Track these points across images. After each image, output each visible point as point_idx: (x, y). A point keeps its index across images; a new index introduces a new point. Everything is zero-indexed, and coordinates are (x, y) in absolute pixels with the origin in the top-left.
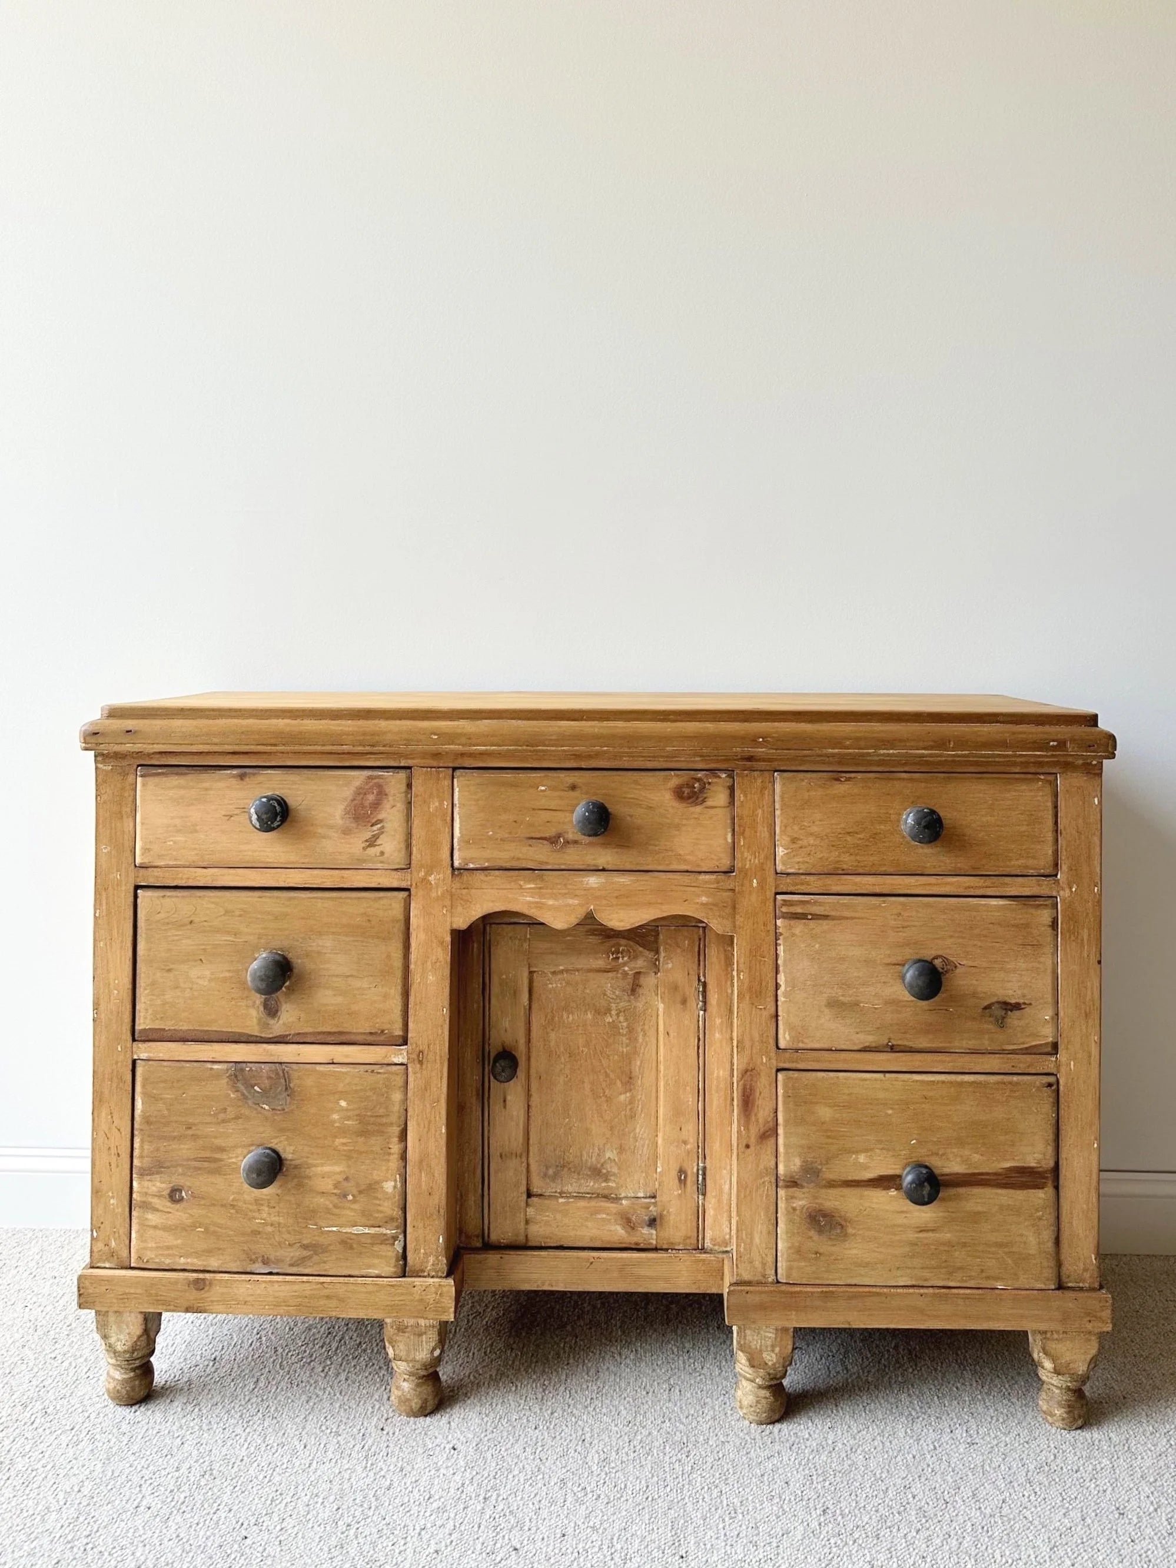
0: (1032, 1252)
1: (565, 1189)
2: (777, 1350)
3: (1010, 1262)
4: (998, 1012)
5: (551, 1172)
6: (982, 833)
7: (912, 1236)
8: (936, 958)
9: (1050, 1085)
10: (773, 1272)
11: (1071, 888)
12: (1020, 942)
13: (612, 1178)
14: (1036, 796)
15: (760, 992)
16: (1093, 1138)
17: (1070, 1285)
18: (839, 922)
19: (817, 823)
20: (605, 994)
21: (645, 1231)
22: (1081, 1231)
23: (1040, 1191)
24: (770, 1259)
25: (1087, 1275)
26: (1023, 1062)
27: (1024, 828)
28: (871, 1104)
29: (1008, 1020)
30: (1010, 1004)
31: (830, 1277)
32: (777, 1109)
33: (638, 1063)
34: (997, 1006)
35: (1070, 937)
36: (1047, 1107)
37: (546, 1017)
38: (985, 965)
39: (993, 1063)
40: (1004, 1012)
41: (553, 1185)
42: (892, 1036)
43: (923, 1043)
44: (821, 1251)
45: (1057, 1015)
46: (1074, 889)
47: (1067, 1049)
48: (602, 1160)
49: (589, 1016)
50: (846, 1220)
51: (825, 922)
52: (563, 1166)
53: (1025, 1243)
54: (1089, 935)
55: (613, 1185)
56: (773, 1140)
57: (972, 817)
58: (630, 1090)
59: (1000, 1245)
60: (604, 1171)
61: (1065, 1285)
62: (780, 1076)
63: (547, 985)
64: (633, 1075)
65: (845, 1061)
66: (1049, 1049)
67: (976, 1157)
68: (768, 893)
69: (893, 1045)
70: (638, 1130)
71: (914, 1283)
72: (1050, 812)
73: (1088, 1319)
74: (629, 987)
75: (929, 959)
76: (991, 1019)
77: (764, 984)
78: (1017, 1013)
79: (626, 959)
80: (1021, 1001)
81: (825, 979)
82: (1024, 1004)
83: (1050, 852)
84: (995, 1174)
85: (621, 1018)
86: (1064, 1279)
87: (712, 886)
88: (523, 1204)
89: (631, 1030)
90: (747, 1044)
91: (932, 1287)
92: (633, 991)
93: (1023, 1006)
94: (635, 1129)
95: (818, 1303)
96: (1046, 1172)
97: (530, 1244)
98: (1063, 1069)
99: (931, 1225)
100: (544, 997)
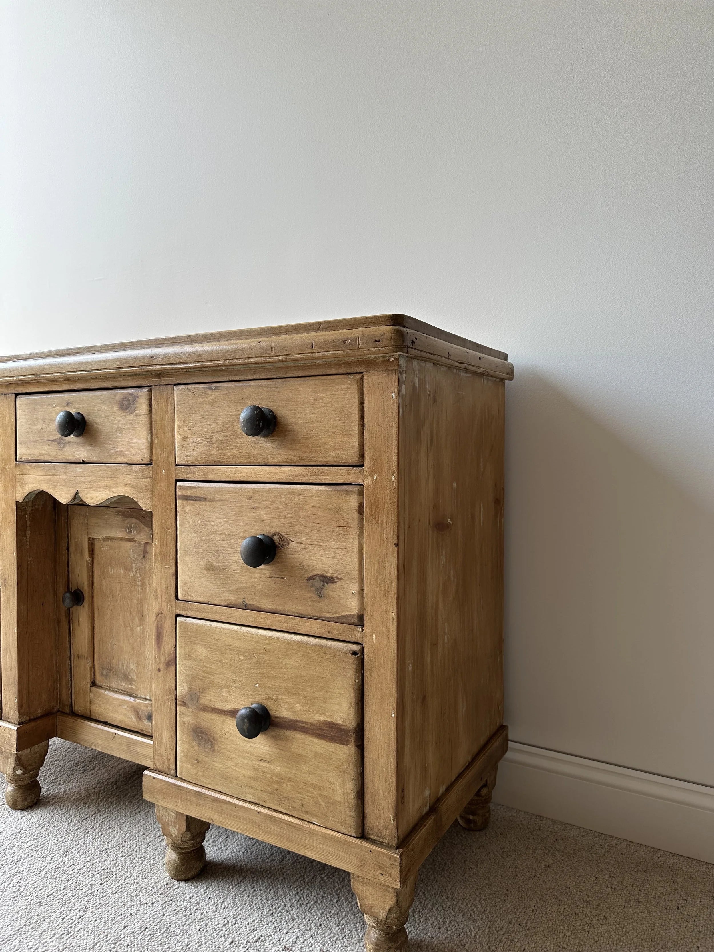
0: (338, 799)
1: (111, 685)
2: (177, 827)
3: (323, 804)
4: (317, 583)
5: (105, 672)
6: (307, 429)
7: (256, 763)
8: (275, 534)
9: (354, 653)
10: (174, 767)
11: (373, 476)
12: (334, 523)
13: (134, 683)
14: (346, 394)
15: (167, 555)
16: (391, 708)
17: (372, 837)
18: (212, 503)
19: (198, 424)
20: (129, 557)
21: (146, 722)
22: (381, 792)
23: (345, 747)
24: (172, 758)
25: (386, 833)
26: (337, 629)
27: (336, 424)
28: (230, 650)
29: (325, 591)
30: (326, 577)
31: (205, 781)
32: (176, 645)
33: (146, 606)
34: (318, 578)
35: (372, 521)
36: (351, 673)
37: (101, 569)
38: (308, 542)
39: (315, 627)
40: (322, 583)
41: (106, 681)
42: (245, 596)
43: (266, 604)
44: (200, 759)
45: (363, 590)
46: (375, 478)
47: (370, 622)
48: (129, 670)
49: (122, 571)
50: (214, 739)
51: (204, 503)
52: (110, 670)
53: (334, 790)
54: (388, 520)
55: (134, 687)
56: (173, 668)
57: (299, 415)
58: (143, 625)
59: (315, 787)
60: (130, 677)
61: (368, 836)
62: (178, 619)
63: (101, 548)
64: (144, 614)
65: (216, 613)
66: (355, 620)
67: (299, 707)
68: (171, 480)
69: (247, 604)
70: (146, 652)
71: (257, 801)
72: (357, 408)
73: (381, 872)
74: (142, 553)
75: (270, 535)
76: (313, 589)
77: (169, 549)
78: (331, 586)
79: (135, 532)
80: (335, 575)
81: (204, 548)
82: (337, 578)
83: (357, 444)
84: (312, 724)
85: (138, 574)
86: (367, 829)
87: (139, 475)
88: (88, 691)
89: (143, 584)
90: (159, 593)
91: (269, 808)
92: (144, 556)
93: (336, 580)
94: (145, 651)
95: (194, 799)
96: (349, 731)
97: (92, 717)
98: (367, 640)
99: (267, 757)
100: (99, 555)
